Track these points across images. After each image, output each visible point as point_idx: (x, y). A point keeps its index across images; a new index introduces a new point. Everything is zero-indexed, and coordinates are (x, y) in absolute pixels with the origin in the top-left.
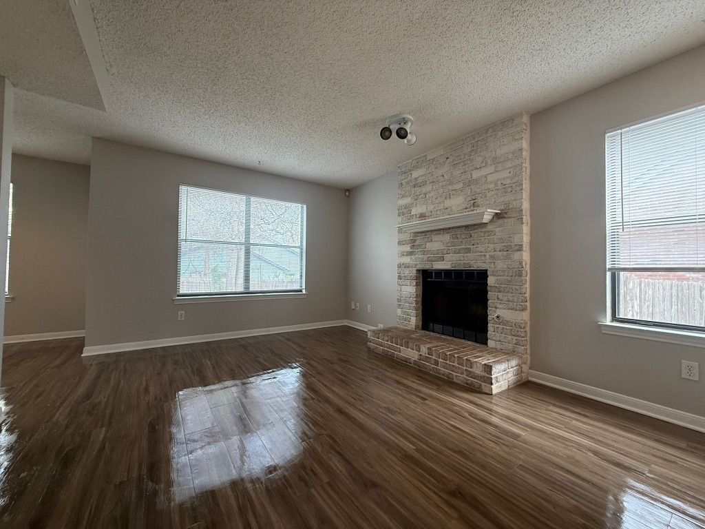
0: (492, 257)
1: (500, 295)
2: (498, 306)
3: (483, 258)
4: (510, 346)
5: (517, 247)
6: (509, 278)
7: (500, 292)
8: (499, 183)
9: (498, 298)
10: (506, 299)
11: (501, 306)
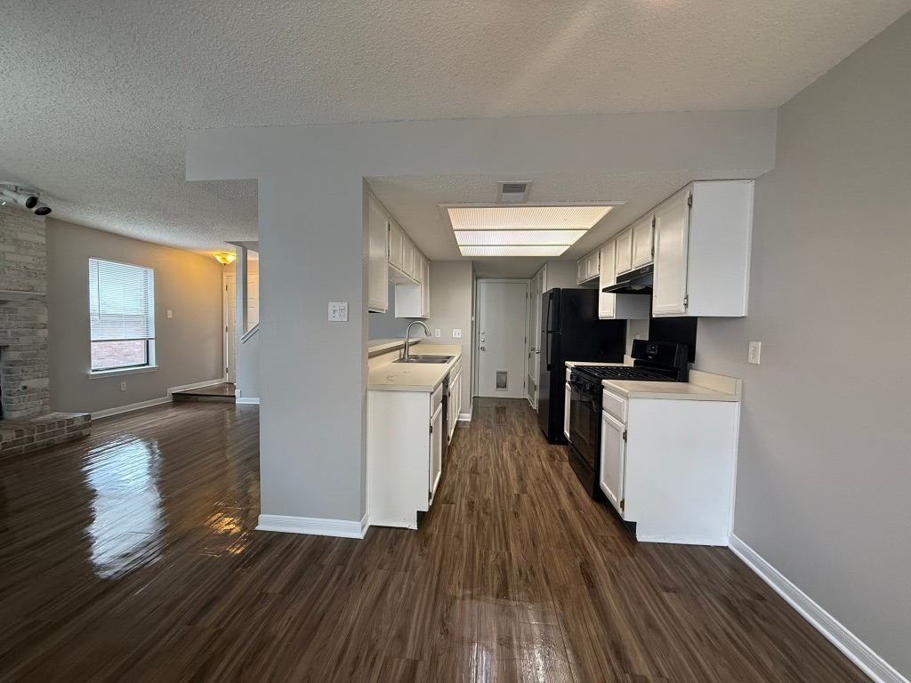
0: (14, 333)
1: (26, 368)
2: (24, 377)
3: (4, 334)
4: (38, 409)
5: (42, 326)
6: (35, 352)
7: (26, 365)
8: (22, 265)
9: (23, 371)
10: (31, 370)
11: (26, 377)
